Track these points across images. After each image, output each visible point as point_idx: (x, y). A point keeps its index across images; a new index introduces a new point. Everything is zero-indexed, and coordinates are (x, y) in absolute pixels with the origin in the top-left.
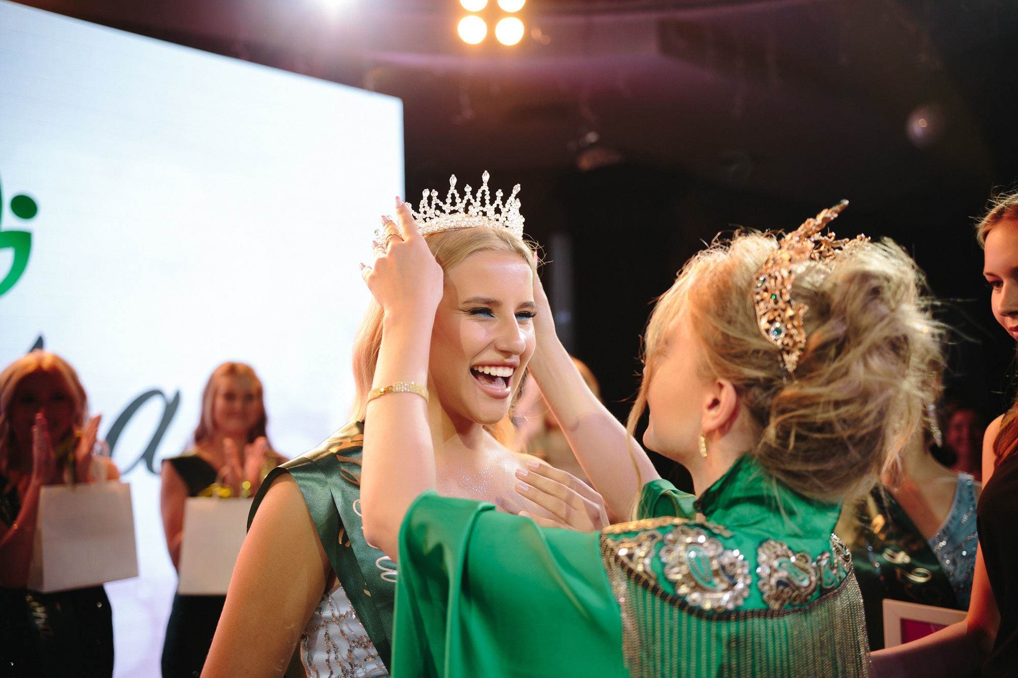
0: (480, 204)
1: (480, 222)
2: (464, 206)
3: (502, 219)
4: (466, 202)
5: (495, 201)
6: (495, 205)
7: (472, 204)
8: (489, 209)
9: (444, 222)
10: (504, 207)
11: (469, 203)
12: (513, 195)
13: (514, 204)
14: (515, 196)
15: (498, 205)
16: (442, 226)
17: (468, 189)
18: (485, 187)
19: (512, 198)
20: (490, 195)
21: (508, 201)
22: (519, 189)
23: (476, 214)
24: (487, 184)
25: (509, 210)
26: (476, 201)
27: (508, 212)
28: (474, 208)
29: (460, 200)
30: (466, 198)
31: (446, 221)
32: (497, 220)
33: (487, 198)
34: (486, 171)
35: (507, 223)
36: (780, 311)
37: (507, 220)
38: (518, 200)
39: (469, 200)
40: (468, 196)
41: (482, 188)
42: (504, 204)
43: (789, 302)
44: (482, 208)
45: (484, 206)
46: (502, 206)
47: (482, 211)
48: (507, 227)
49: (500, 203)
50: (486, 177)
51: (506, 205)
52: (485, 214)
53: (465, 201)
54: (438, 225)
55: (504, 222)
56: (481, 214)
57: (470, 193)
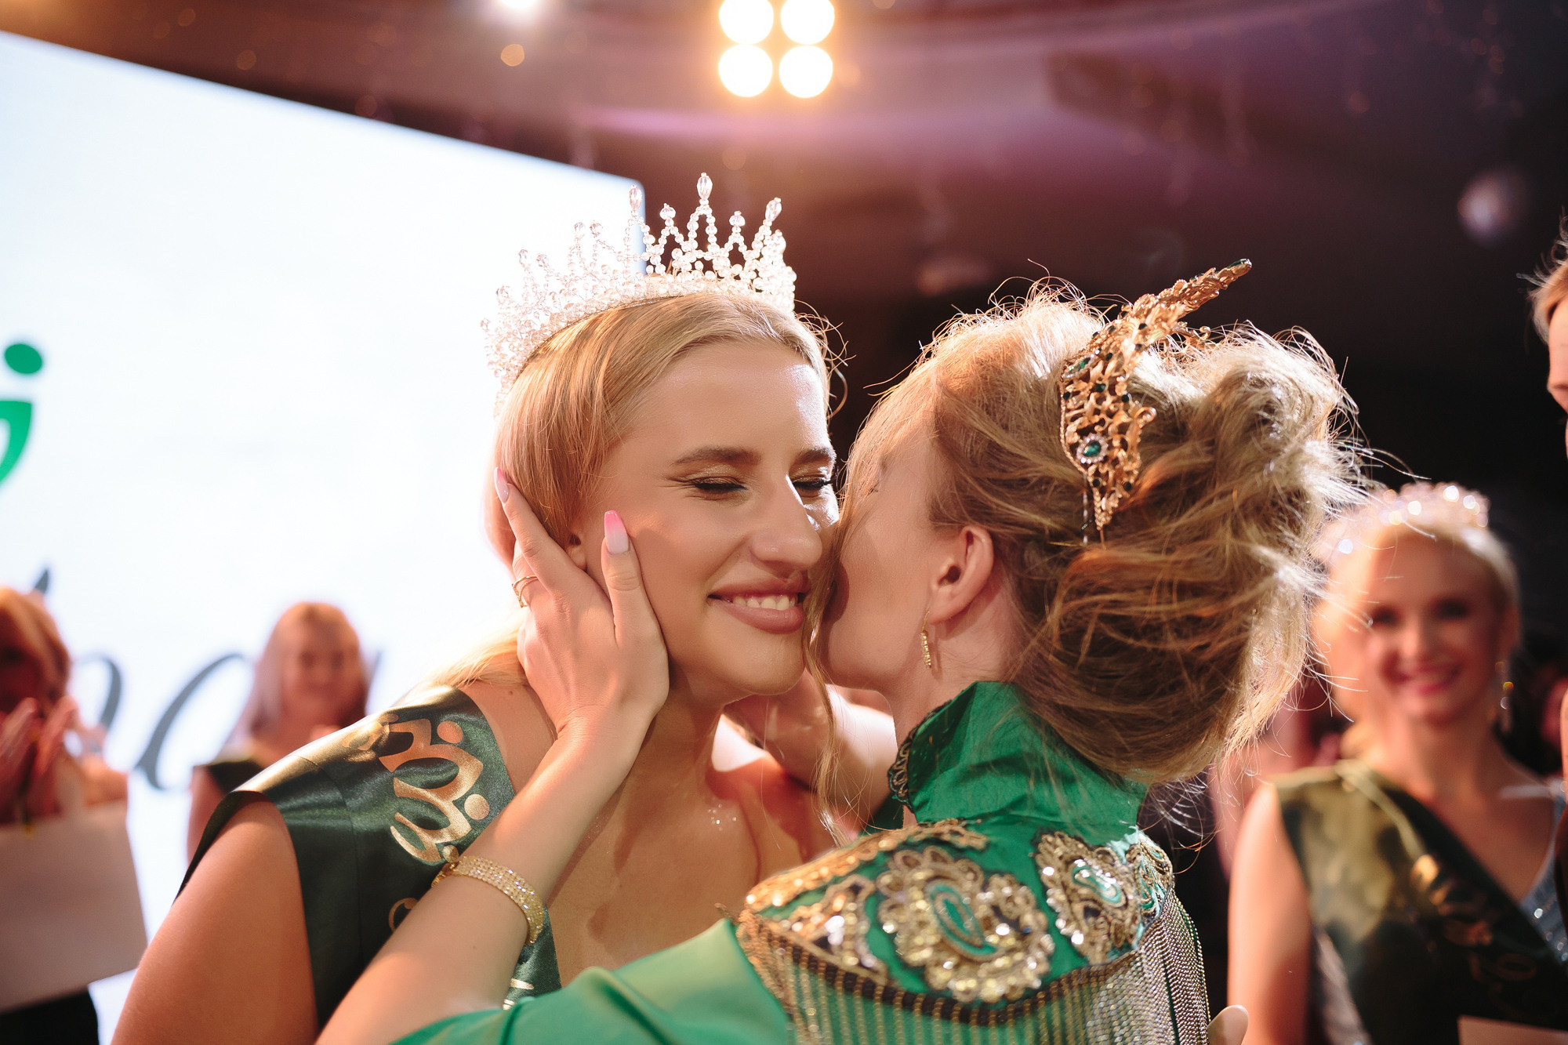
0: (696, 245)
1: (698, 284)
2: (662, 251)
3: (746, 274)
4: (665, 242)
5: (730, 238)
6: (729, 246)
7: (679, 246)
8: (718, 255)
9: (622, 288)
10: (750, 248)
11: (672, 244)
12: (768, 222)
13: (772, 244)
14: (771, 224)
15: (736, 245)
16: (617, 297)
17: (668, 213)
18: (704, 209)
19: (765, 230)
20: (716, 224)
21: (758, 237)
22: (779, 209)
23: (690, 267)
24: (707, 202)
25: (761, 256)
26: (686, 239)
27: (758, 259)
28: (684, 253)
29: (653, 239)
30: (665, 233)
31: (625, 287)
32: (737, 278)
33: (712, 231)
34: (704, 175)
35: (757, 283)
36: (1103, 416)
37: (758, 276)
38: (778, 233)
39: (671, 238)
40: (671, 229)
41: (700, 211)
42: (749, 243)
44: (700, 254)
45: (705, 250)
46: (746, 247)
47: (702, 260)
48: (757, 291)
49: (740, 240)
50: (705, 186)
51: (754, 245)
52: (708, 266)
53: (663, 241)
54: (607, 296)
55: (752, 280)
56: (700, 266)
57: (672, 222)
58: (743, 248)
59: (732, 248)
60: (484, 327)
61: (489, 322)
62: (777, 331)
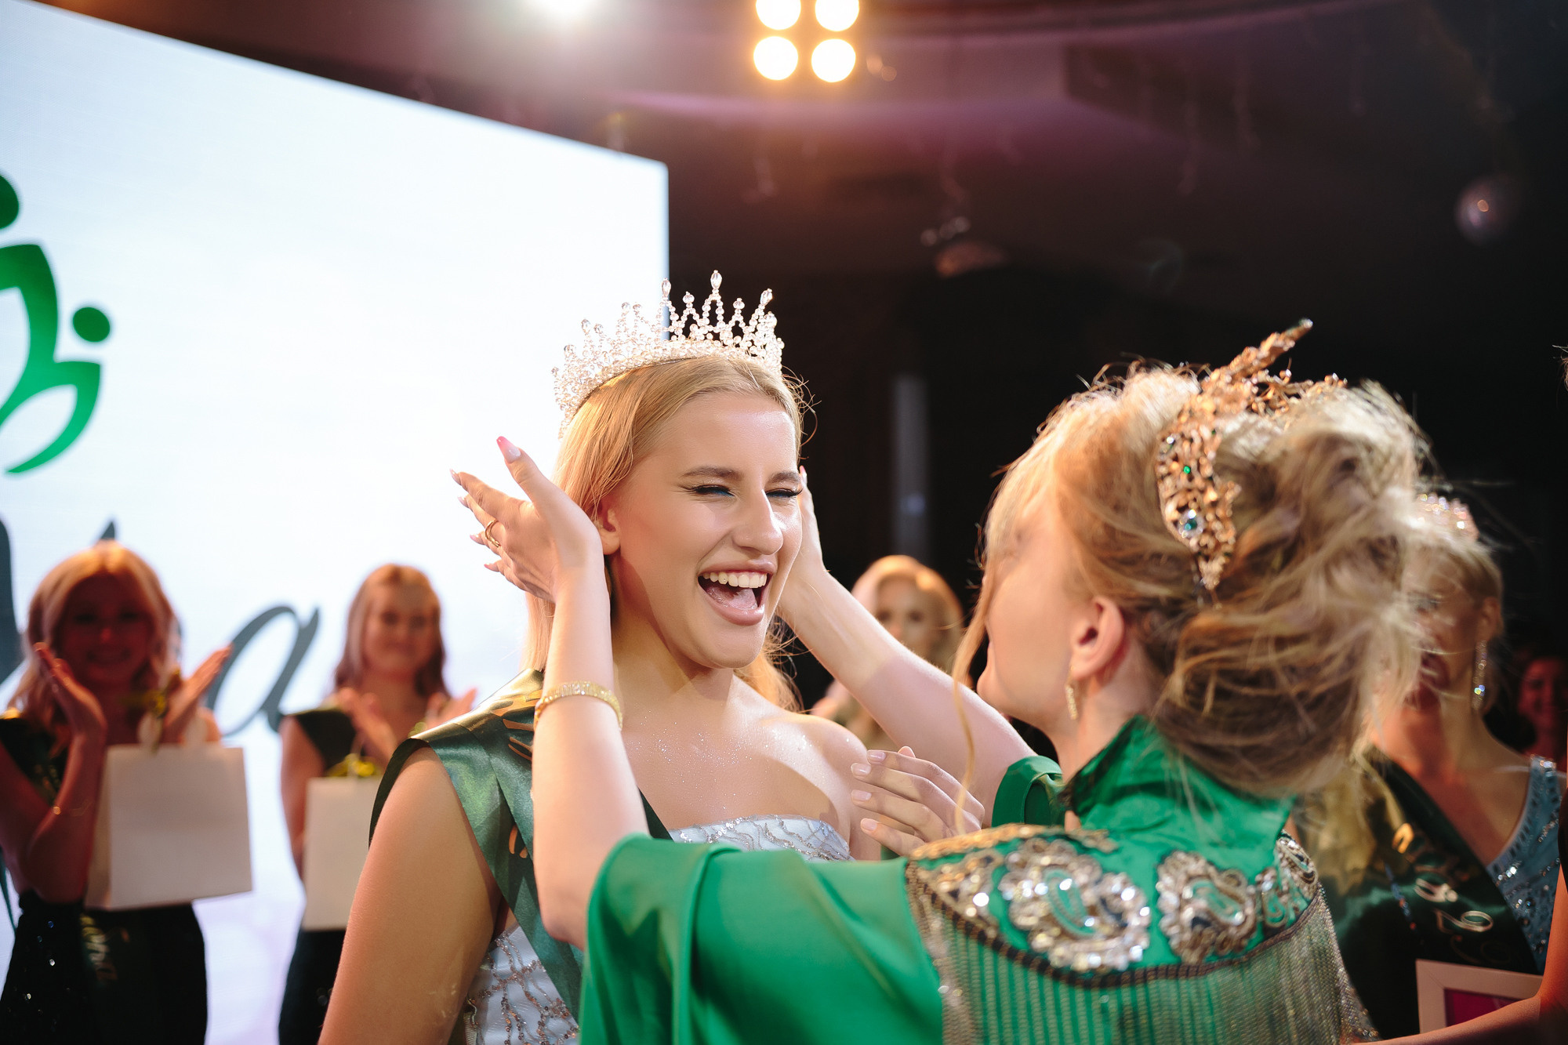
0: (708, 321)
1: (708, 350)
2: (683, 326)
3: (745, 343)
4: (686, 319)
5: (733, 317)
6: (732, 323)
7: (695, 322)
8: (724, 329)
9: (653, 351)
10: (747, 324)
11: (690, 321)
12: (762, 307)
13: (765, 323)
14: (764, 308)
15: (737, 323)
16: (650, 357)
17: (689, 299)
18: (715, 296)
19: (759, 311)
20: (723, 307)
21: (754, 316)
22: (770, 297)
23: (703, 337)
24: (718, 291)
25: (756, 330)
26: (701, 317)
27: (754, 333)
28: (699, 327)
29: (677, 317)
30: (686, 313)
31: (656, 350)
32: (738, 346)
33: (720, 312)
34: (716, 272)
35: (753, 350)
37: (753, 345)
38: (770, 314)
39: (690, 316)
40: (690, 310)
41: (711, 298)
42: (747, 322)
43: (1210, 479)
44: (711, 328)
45: (714, 325)
46: (744, 324)
47: (712, 332)
48: (755, 355)
49: (741, 319)
50: (716, 280)
51: (751, 322)
52: (716, 337)
53: (684, 318)
54: (643, 356)
55: (749, 348)
56: (710, 336)
57: (692, 305)
58: (742, 325)
59: (734, 324)
60: (554, 374)
61: (557, 370)
62: (761, 385)
